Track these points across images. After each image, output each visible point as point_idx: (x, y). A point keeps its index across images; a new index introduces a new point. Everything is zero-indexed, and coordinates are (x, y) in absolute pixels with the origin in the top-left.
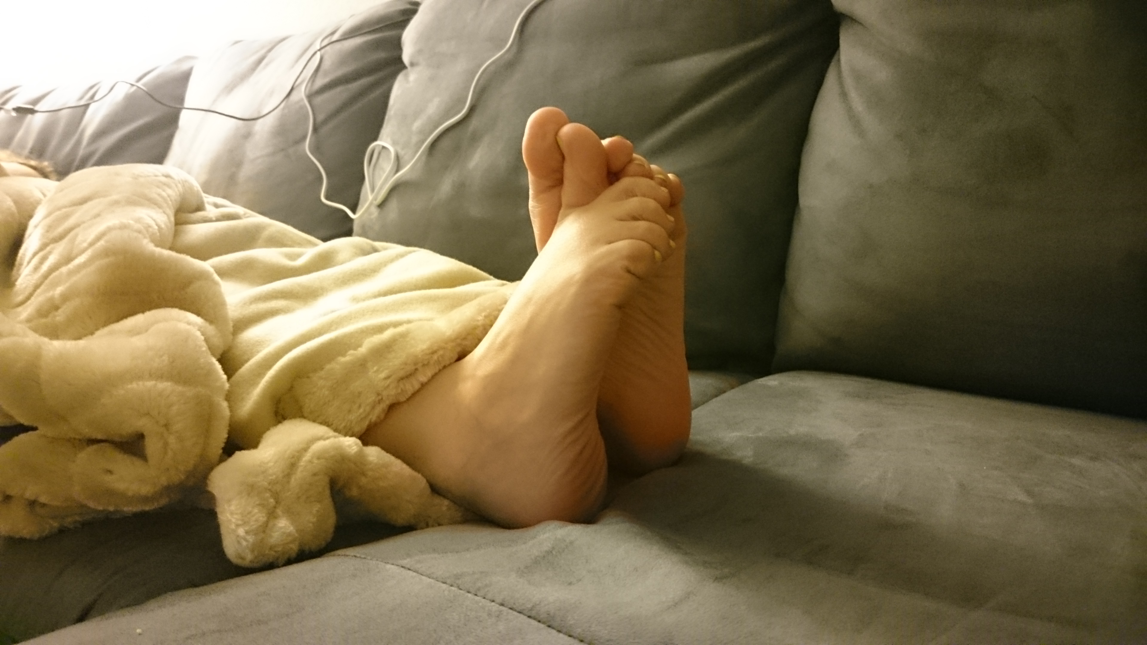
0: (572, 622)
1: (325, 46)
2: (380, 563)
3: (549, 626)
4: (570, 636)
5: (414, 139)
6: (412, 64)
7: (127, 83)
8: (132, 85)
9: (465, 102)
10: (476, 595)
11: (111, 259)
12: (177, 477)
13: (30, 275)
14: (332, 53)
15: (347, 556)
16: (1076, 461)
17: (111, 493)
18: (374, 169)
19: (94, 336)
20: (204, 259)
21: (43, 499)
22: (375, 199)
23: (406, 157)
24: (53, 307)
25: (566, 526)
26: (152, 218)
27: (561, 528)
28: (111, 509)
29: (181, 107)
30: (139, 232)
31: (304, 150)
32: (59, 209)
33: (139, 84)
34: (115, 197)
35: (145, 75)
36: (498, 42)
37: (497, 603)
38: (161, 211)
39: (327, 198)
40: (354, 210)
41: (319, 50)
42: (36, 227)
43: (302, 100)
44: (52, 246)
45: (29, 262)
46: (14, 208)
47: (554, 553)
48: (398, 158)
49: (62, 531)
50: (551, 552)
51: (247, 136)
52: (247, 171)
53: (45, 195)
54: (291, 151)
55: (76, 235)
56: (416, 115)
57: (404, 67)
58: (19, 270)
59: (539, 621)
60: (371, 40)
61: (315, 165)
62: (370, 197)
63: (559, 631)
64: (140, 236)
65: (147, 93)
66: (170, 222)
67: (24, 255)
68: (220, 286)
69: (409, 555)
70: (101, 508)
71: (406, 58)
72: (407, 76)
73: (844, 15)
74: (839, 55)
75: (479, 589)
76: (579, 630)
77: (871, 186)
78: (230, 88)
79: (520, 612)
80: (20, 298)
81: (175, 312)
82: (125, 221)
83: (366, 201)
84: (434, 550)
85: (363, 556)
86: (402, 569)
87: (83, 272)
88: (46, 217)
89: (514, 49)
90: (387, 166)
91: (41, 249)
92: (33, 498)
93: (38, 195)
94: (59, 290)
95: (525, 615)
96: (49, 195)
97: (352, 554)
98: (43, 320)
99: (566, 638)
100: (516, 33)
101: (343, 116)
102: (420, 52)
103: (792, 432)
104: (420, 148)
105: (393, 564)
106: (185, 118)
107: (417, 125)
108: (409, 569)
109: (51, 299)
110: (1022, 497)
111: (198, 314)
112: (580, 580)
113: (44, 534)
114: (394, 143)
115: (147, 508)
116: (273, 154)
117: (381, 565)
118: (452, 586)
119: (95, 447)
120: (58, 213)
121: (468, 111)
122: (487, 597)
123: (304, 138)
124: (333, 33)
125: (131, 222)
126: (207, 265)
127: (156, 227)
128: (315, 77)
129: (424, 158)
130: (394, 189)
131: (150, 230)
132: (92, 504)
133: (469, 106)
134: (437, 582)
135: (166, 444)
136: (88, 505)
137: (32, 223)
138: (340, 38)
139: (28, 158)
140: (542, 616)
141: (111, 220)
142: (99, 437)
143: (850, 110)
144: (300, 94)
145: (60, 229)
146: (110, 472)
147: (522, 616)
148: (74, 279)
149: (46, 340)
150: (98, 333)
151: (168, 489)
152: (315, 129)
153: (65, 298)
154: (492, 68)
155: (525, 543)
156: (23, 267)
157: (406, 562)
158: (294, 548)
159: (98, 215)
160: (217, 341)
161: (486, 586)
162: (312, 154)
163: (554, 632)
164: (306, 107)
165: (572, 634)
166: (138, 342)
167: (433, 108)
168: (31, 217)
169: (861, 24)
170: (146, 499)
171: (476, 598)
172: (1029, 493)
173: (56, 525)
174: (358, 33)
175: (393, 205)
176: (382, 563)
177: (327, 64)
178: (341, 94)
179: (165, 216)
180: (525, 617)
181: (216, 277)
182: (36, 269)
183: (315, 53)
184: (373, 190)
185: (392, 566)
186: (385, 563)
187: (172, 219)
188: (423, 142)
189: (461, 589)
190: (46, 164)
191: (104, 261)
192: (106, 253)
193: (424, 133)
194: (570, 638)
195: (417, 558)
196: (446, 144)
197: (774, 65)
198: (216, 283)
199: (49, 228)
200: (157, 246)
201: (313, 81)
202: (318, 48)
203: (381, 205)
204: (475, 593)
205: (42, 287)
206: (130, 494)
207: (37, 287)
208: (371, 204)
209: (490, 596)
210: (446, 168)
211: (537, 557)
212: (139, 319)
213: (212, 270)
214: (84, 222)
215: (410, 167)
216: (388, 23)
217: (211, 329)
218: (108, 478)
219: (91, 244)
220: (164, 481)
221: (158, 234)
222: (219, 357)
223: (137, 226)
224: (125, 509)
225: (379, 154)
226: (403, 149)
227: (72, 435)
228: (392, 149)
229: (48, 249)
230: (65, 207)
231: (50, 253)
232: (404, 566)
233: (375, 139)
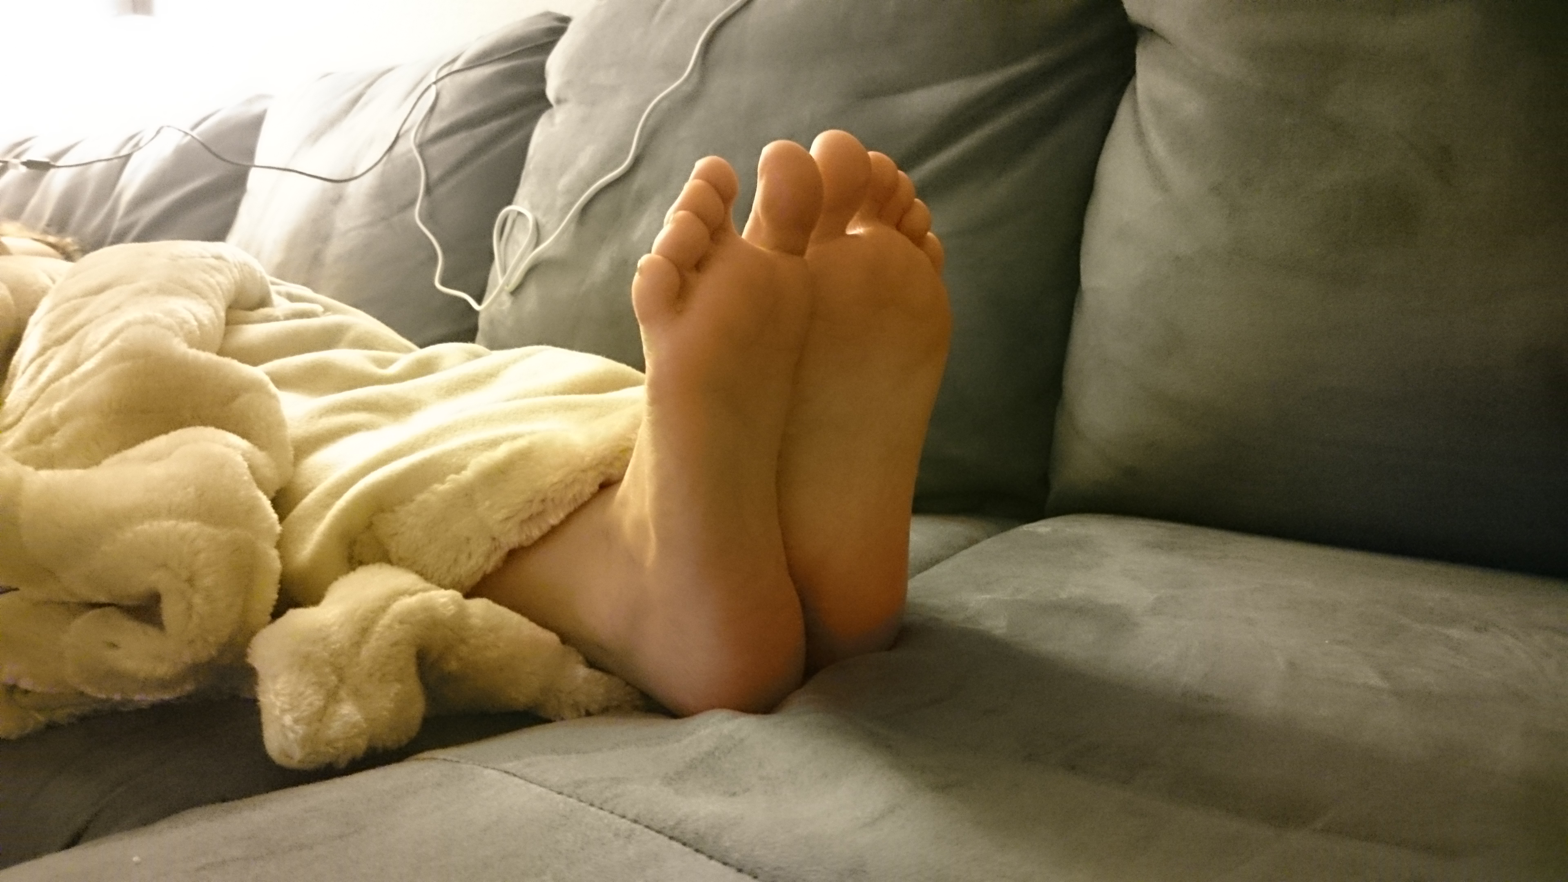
0: (728, 844)
1: (442, 78)
2: (475, 767)
3: (697, 851)
4: (725, 864)
5: (560, 202)
6: (559, 101)
7: (180, 130)
8: (187, 134)
9: (628, 152)
10: (601, 809)
11: (128, 364)
12: (204, 652)
13: (25, 388)
14: (451, 88)
15: (434, 759)
16: (1455, 633)
17: (114, 675)
18: (506, 244)
19: (101, 466)
20: (255, 364)
21: (25, 684)
22: (507, 283)
23: (549, 227)
24: (48, 429)
25: (737, 718)
26: (190, 311)
27: (729, 719)
28: (117, 697)
29: (249, 164)
30: (169, 328)
31: (413, 218)
32: (68, 300)
33: (194, 133)
34: (143, 283)
35: (205, 119)
36: (672, 68)
37: (629, 820)
38: (205, 302)
39: (443, 283)
40: (479, 300)
41: (435, 83)
42: (36, 324)
43: (410, 151)
44: (54, 349)
45: (23, 373)
46: (10, 299)
47: (717, 754)
48: (538, 227)
49: (51, 727)
50: (713, 753)
51: (337, 200)
52: (335, 249)
53: (54, 281)
54: (396, 219)
55: (87, 334)
56: (563, 169)
57: (549, 106)
58: (11, 383)
59: (684, 844)
60: (505, 70)
61: (427, 238)
62: (501, 281)
63: (711, 857)
64: (169, 333)
65: (203, 144)
66: (218, 317)
67: (19, 362)
68: (278, 401)
69: (517, 757)
70: (103, 696)
71: (551, 93)
72: (552, 117)
73: (1141, 26)
74: (1135, 83)
75: (606, 801)
76: (736, 856)
77: (1177, 258)
78: (316, 136)
79: (659, 832)
80: (9, 419)
81: (210, 432)
82: (150, 314)
83: (495, 286)
84: (554, 751)
85: (455, 759)
86: (505, 775)
87: (90, 382)
88: (52, 309)
89: (695, 79)
90: (523, 237)
91: (41, 353)
92: (11, 683)
93: (45, 280)
94: (56, 407)
95: (666, 835)
96: (59, 280)
97: (442, 757)
98: (34, 448)
99: (719, 866)
100: (698, 57)
101: (468, 170)
102: (568, 84)
103: (1064, 595)
104: (567, 213)
105: (494, 769)
106: (255, 178)
107: (564, 182)
108: (515, 775)
109: (47, 419)
110: (1375, 680)
111: (244, 435)
112: (748, 790)
113: (26, 732)
114: (533, 208)
115: (167, 697)
116: (371, 224)
117: (478, 769)
118: (570, 796)
119: (98, 611)
120: (66, 305)
121: (632, 164)
122: (616, 812)
123: (412, 203)
124: (454, 61)
125: (159, 315)
126: (259, 372)
127: (195, 323)
128: (429, 120)
129: (572, 227)
130: (532, 270)
131: (186, 326)
132: (89, 690)
133: (633, 156)
134: (550, 792)
135: (190, 607)
136: (86, 691)
137: (32, 320)
138: (465, 67)
139: (45, 232)
140: (688, 837)
141: (133, 313)
142: (102, 599)
143: (1148, 155)
144: (409, 144)
145: (66, 328)
146: (114, 646)
147: (661, 837)
148: (79, 391)
149: (29, 469)
150: (106, 462)
151: (195, 670)
152: (429, 190)
153: (65, 417)
154: (665, 104)
155: (678, 741)
156: (17, 378)
157: (509, 766)
158: (361, 745)
159: (117, 308)
160: (269, 471)
161: (617, 796)
162: (424, 223)
163: (702, 858)
164: (415, 158)
165: (728, 860)
166: (157, 471)
167: (585, 160)
168: (32, 310)
169: (1162, 37)
170: (164, 684)
171: (601, 813)
172: (1385, 675)
173: (41, 718)
174: (488, 60)
175: (532, 293)
176: (479, 767)
177: (444, 103)
178: (463, 142)
179: (211, 308)
180: (666, 839)
181: (272, 387)
182: (32, 380)
183: (429, 87)
184: (504, 270)
185: (492, 772)
186: (484, 767)
187: (222, 314)
188: (572, 204)
189: (581, 801)
190: (69, 240)
191: (116, 368)
192: (122, 355)
193: (573, 192)
194: (724, 867)
195: (527, 760)
196: (599, 207)
197: (1047, 96)
198: (273, 397)
199: (53, 326)
200: (191, 345)
201: (426, 126)
202: (434, 80)
203: (516, 292)
204: (600, 806)
205: (37, 404)
206: (142, 675)
207: (31, 404)
208: (501, 291)
209: (619, 810)
210: (602, 239)
211: (694, 759)
212: (161, 442)
213: (267, 379)
214: (98, 317)
215: (554, 239)
216: (529, 46)
217: (260, 457)
218: (110, 654)
219: (104, 345)
220: (188, 657)
221: (198, 332)
222: (273, 494)
223: (168, 320)
224: (137, 697)
225: (514, 222)
226: (544, 215)
227: (67, 598)
228: (530, 216)
229: (49, 353)
230: (76, 297)
231: (51, 358)
232: (508, 770)
233: (509, 202)
